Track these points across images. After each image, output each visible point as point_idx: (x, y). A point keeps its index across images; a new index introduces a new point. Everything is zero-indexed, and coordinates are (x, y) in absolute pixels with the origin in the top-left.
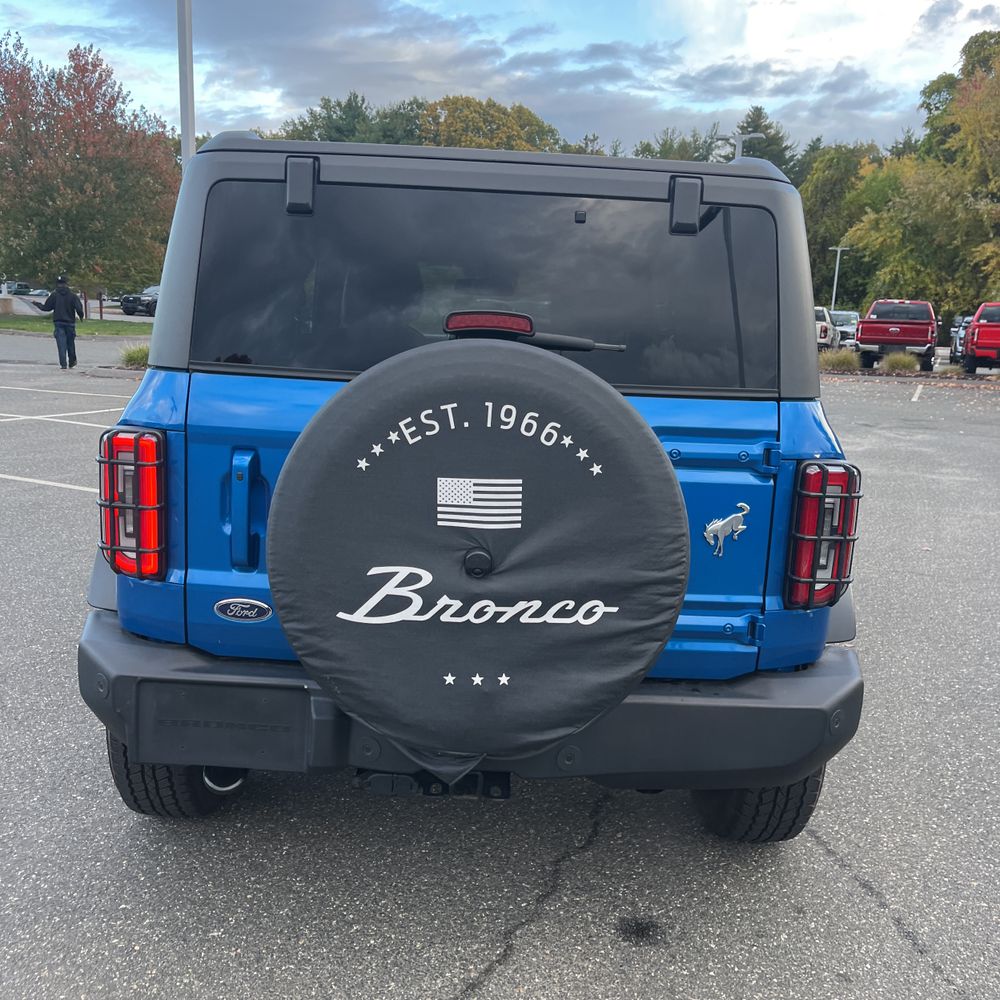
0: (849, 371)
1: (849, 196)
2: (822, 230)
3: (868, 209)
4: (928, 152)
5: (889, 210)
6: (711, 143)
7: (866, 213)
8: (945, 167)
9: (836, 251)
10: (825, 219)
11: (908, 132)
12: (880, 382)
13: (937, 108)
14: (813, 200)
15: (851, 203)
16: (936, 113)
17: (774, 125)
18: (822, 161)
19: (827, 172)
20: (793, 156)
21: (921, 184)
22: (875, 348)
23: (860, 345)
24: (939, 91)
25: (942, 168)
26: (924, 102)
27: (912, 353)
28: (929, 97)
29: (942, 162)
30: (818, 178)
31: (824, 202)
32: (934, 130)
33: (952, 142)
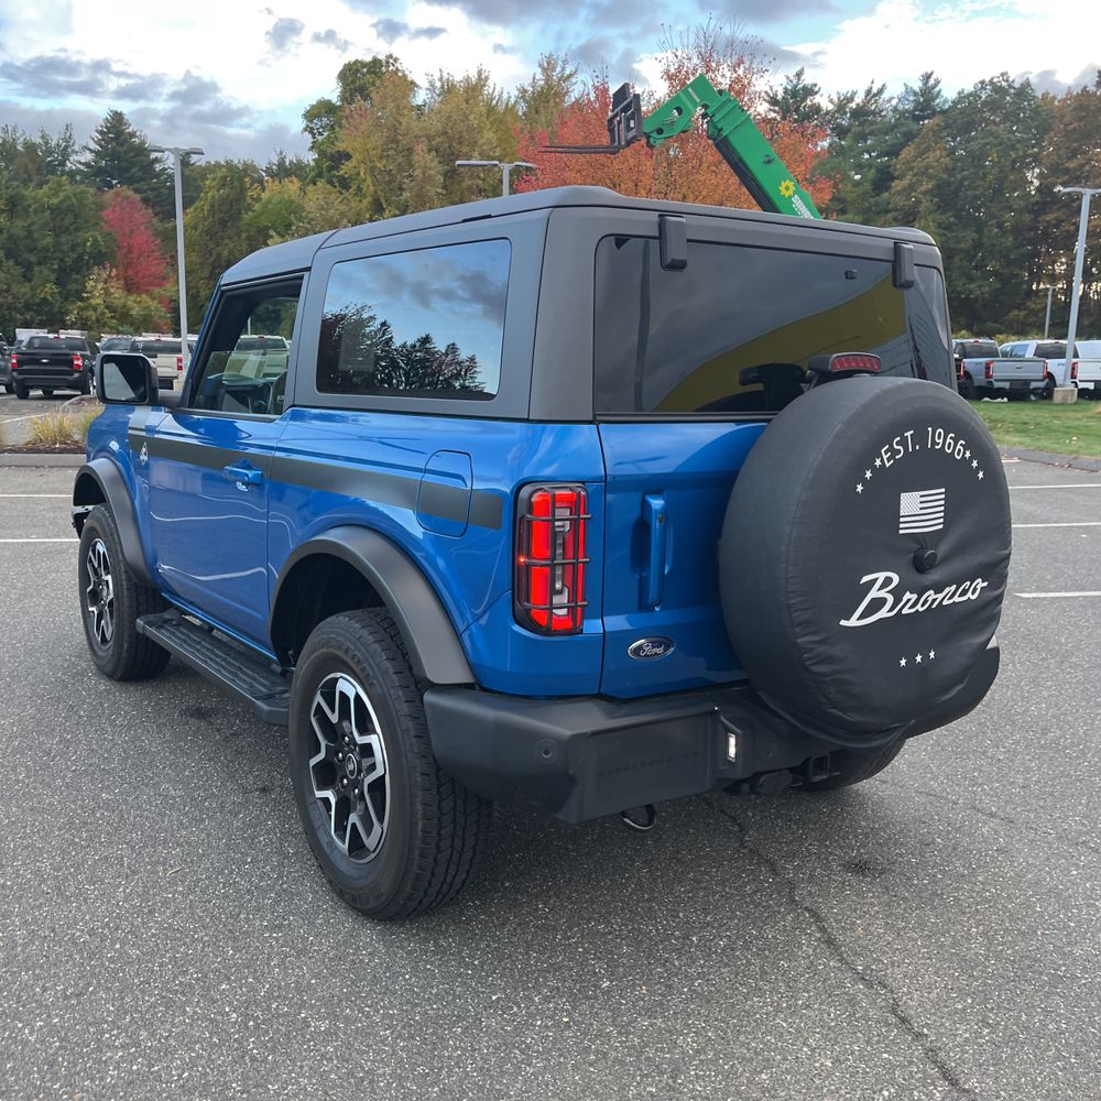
1: (248, 216)
2: (225, 253)
3: (272, 232)
4: (320, 175)
6: (66, 147)
7: (272, 237)
8: (342, 193)
10: (226, 241)
11: (281, 153)
13: (320, 134)
14: (210, 220)
15: (250, 225)
16: (320, 138)
17: (138, 134)
18: (214, 179)
19: (222, 191)
20: (164, 169)
21: (322, 209)
24: (318, 116)
25: (338, 195)
26: (308, 126)
28: (311, 121)
29: (338, 189)
30: (213, 197)
31: (223, 223)
32: (322, 154)
33: (346, 169)
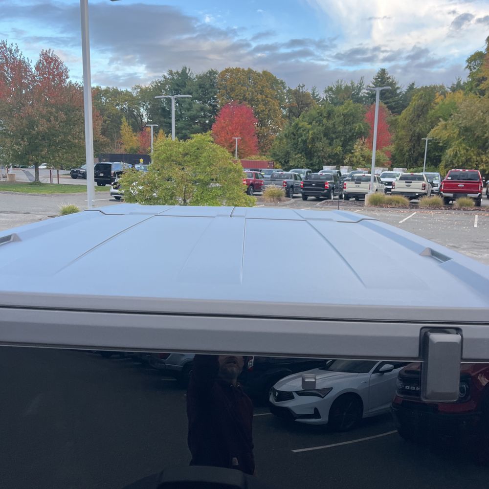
0: (438, 207)
1: (431, 112)
2: (418, 130)
3: (441, 119)
4: (471, 90)
5: (452, 120)
7: (440, 121)
8: (480, 97)
9: (425, 140)
10: (419, 124)
12: (455, 213)
13: (475, 68)
14: (413, 115)
15: (433, 116)
16: (474, 71)
18: (417, 96)
19: (419, 101)
20: (401, 92)
21: (468, 106)
22: (451, 195)
23: (443, 194)
24: (475, 60)
25: (478, 98)
26: (468, 66)
27: (471, 198)
28: (470, 63)
29: (479, 95)
30: (415, 105)
31: (419, 116)
32: (473, 79)
33: (482, 86)
